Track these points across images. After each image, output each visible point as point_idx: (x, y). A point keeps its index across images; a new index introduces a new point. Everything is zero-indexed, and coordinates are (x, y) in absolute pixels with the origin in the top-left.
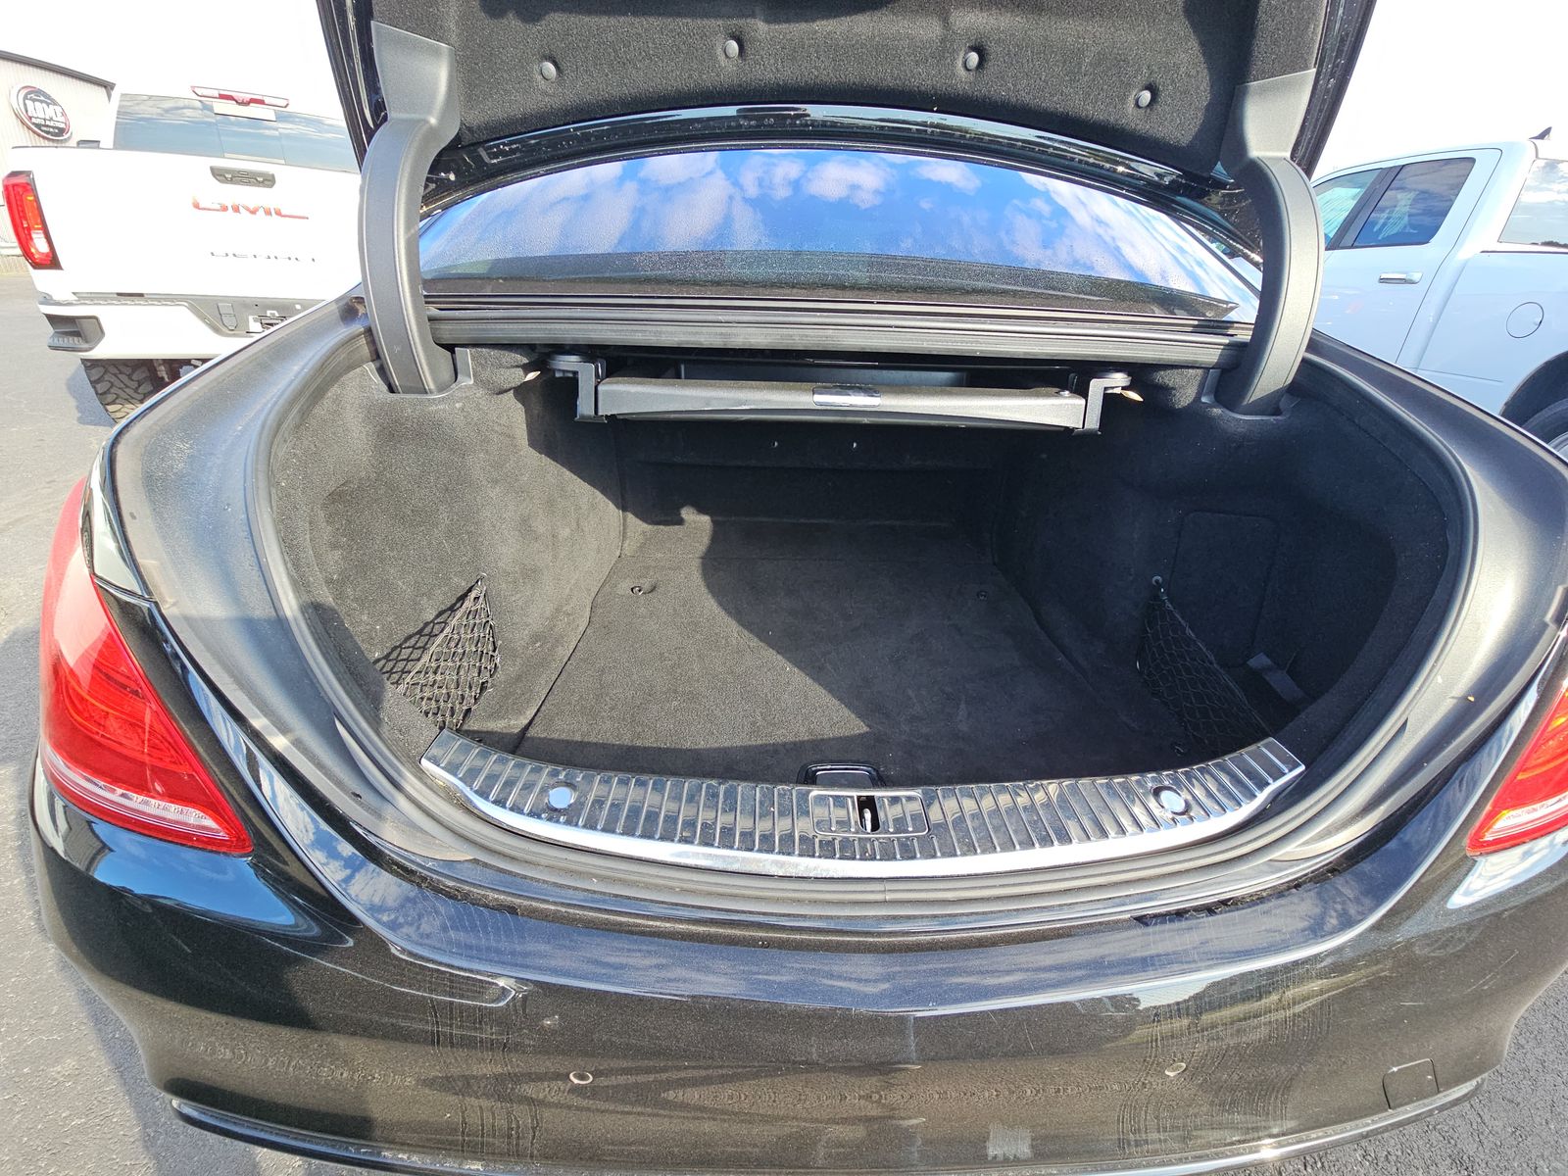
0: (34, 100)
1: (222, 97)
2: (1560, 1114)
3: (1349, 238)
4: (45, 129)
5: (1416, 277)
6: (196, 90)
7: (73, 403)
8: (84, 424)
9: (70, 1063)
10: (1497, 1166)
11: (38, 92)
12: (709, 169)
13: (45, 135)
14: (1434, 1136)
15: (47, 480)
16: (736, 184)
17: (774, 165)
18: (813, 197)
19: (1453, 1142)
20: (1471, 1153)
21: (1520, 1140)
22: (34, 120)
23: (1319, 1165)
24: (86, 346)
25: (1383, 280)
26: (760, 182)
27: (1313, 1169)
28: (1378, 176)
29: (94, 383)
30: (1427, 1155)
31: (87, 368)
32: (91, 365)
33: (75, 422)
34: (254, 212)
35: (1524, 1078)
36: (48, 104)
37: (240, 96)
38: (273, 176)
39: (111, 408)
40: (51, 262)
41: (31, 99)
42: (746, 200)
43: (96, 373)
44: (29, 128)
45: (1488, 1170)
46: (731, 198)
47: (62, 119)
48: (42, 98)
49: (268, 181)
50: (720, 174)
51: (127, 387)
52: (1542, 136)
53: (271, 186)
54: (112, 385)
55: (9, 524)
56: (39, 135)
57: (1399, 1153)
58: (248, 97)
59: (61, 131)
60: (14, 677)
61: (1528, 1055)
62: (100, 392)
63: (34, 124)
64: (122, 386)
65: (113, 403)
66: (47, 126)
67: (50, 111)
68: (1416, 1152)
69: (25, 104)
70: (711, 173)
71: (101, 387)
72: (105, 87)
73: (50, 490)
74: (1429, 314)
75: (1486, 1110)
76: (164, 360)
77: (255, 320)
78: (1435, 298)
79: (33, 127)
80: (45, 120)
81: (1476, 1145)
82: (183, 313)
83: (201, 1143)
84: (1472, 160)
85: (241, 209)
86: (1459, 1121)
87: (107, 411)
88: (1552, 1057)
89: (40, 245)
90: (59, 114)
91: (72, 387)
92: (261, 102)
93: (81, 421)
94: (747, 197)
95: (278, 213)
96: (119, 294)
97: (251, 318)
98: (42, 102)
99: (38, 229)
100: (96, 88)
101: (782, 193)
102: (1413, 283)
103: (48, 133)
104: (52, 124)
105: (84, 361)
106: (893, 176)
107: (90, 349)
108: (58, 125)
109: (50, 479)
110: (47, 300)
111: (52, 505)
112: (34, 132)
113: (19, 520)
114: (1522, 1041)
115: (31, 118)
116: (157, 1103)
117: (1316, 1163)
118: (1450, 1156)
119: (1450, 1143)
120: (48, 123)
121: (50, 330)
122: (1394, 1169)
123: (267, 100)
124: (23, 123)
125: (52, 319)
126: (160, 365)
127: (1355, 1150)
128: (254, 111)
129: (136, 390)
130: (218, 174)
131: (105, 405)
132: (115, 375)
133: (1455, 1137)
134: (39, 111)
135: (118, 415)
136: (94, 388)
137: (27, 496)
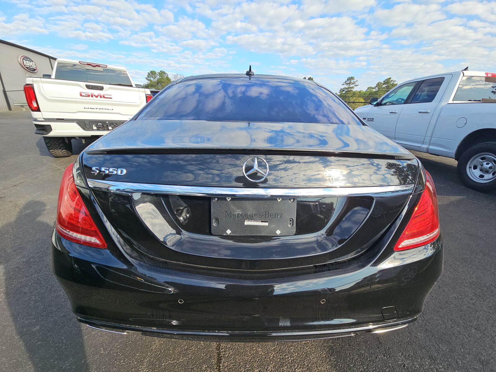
0: (26, 60)
1: (88, 64)
2: (465, 347)
3: (410, 101)
4: (29, 69)
5: (429, 111)
6: (81, 63)
7: (38, 149)
8: (42, 155)
9: (38, 327)
10: (444, 360)
11: (27, 58)
12: (220, 89)
13: (29, 71)
14: (424, 350)
15: (31, 171)
16: (226, 93)
17: (238, 88)
18: (248, 96)
19: (429, 352)
20: (435, 356)
21: (451, 353)
22: (26, 66)
23: (388, 356)
24: (46, 133)
25: (420, 112)
26: (233, 92)
27: (386, 357)
28: (418, 83)
29: (46, 144)
30: (421, 355)
31: (45, 139)
32: (46, 138)
33: (39, 155)
34: (97, 97)
35: (453, 336)
36: (30, 62)
37: (93, 65)
38: (103, 87)
39: (51, 151)
40: (38, 109)
41: (25, 60)
42: (229, 98)
43: (47, 141)
44: (24, 68)
45: (440, 361)
46: (225, 96)
47: (35, 66)
48: (29, 60)
49: (101, 88)
50: (222, 91)
51: (56, 145)
52: (465, 70)
53: (102, 90)
54: (52, 144)
55: (19, 183)
56: (27, 70)
57: (413, 354)
58: (95, 65)
59: (34, 70)
60: (22, 226)
61: (455, 330)
62: (48, 146)
63: (26, 67)
64: (55, 144)
65: (52, 149)
66: (30, 68)
67: (31, 64)
68: (418, 354)
69: (23, 61)
70: (220, 90)
71: (48, 145)
72: (49, 57)
73: (32, 174)
74: (433, 122)
75: (440, 344)
76: (67, 137)
77: (95, 126)
78: (435, 117)
79: (25, 68)
80: (29, 66)
81: (437, 354)
82: (75, 124)
83: (75, 348)
84: (444, 78)
85: (93, 96)
86: (432, 347)
87: (49, 151)
88: (462, 331)
89: (35, 105)
90: (34, 65)
91: (38, 145)
92: (99, 66)
93: (41, 154)
94: (230, 97)
95: (104, 97)
96: (57, 119)
97: (94, 125)
98: (28, 61)
99: (34, 100)
100: (46, 57)
101: (240, 95)
102: (428, 113)
103: (30, 70)
104: (31, 67)
105: (44, 137)
106: (272, 90)
107: (48, 134)
108: (34, 68)
109: (32, 171)
110: (36, 120)
111: (32, 178)
112: (26, 70)
113: (23, 182)
114: (453, 325)
115: (25, 65)
116: (63, 337)
117: (387, 355)
118: (429, 356)
119: (428, 352)
120: (30, 67)
121: (35, 128)
122: (411, 359)
123: (101, 66)
124: (22, 67)
125: (36, 125)
126: (66, 139)
127: (399, 353)
128: (97, 68)
129: (59, 146)
130: (88, 87)
131: (49, 150)
132: (53, 141)
133: (430, 351)
134: (28, 64)
135: (53, 153)
136: (46, 145)
137: (25, 175)
